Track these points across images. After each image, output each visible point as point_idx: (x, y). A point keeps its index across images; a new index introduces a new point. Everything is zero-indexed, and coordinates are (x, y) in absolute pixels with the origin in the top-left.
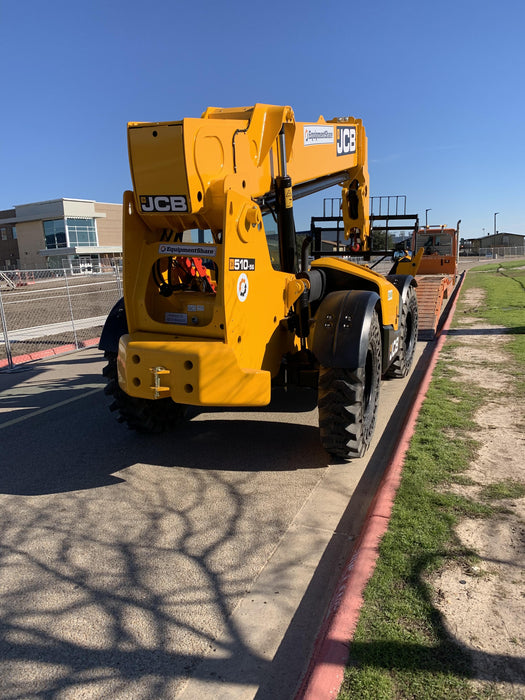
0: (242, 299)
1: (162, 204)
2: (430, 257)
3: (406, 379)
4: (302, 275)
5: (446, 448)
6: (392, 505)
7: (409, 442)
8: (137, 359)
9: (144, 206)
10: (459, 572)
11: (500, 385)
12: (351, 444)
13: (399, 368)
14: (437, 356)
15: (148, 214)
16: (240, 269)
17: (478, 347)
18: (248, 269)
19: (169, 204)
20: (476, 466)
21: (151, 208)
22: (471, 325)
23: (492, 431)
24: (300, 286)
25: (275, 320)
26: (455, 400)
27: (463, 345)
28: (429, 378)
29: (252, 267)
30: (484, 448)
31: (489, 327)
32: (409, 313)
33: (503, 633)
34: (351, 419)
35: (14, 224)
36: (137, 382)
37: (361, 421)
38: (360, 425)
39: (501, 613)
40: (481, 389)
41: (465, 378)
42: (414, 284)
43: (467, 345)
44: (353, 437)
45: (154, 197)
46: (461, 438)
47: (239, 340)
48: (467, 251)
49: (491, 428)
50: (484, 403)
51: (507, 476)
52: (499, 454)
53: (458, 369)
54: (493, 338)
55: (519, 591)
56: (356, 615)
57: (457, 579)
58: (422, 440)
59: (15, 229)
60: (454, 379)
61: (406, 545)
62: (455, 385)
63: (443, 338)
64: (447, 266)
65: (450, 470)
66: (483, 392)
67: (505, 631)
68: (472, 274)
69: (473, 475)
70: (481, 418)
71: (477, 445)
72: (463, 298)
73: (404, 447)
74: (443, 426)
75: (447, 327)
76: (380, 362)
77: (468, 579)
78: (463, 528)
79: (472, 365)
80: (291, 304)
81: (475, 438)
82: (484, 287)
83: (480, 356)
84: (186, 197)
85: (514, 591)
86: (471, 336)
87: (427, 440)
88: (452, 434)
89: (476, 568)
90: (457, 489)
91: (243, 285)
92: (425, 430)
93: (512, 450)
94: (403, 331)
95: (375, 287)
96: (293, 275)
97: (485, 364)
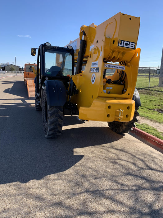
1: (126, 44)
9: (119, 44)
15: (120, 47)
19: (129, 45)
21: (122, 45)
45: (124, 41)
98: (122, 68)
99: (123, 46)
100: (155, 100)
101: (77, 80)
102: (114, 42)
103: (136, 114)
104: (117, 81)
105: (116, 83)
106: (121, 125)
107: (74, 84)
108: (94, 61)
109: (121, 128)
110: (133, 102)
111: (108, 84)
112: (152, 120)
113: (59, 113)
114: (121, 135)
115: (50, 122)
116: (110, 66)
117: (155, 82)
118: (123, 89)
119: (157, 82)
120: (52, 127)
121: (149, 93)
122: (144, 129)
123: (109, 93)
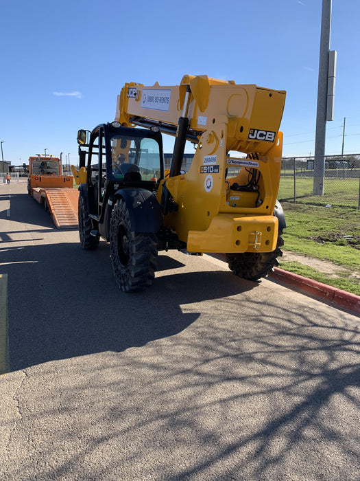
1: (261, 135)
9: (250, 135)
19: (265, 136)
21: (254, 137)
45: (258, 131)
64: (68, 183)
98: (254, 164)
99: (256, 138)
100: (308, 220)
101: (174, 187)
102: (242, 129)
103: (280, 242)
104: (246, 186)
105: (243, 189)
106: (253, 264)
107: (169, 194)
108: (210, 154)
109: (253, 268)
110: (275, 220)
111: (233, 191)
112: (305, 256)
113: (150, 245)
114: (254, 282)
115: (136, 260)
116: (235, 162)
117: (305, 187)
118: (257, 199)
119: (308, 186)
120: (139, 269)
121: (295, 209)
122: (294, 269)
123: (235, 206)
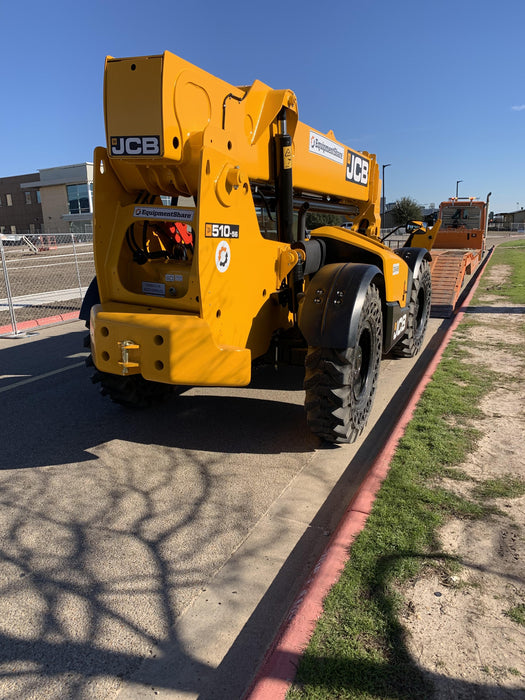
0: (222, 269)
2: (456, 231)
3: (416, 358)
4: (297, 245)
5: (444, 436)
6: (373, 499)
7: (405, 429)
8: (105, 332)
10: (435, 583)
11: (513, 369)
12: (338, 429)
13: (408, 347)
14: (451, 335)
16: (220, 236)
17: (495, 327)
18: (231, 237)
20: (474, 459)
22: (492, 303)
23: (497, 420)
24: (294, 257)
25: (264, 293)
26: (462, 384)
27: (479, 324)
28: (438, 359)
29: (235, 234)
30: (485, 439)
31: (512, 306)
32: (421, 289)
33: (474, 659)
34: (338, 403)
35: (38, 188)
36: (106, 356)
37: (349, 405)
38: (349, 410)
39: (476, 634)
40: (491, 373)
41: (476, 360)
42: (428, 258)
43: (484, 324)
44: (341, 422)
46: (461, 426)
47: (218, 314)
48: (499, 226)
49: (496, 416)
50: (493, 388)
51: (506, 471)
52: (501, 446)
53: (470, 350)
54: (514, 317)
55: (500, 608)
56: (312, 627)
57: (432, 589)
58: (419, 426)
59: (39, 193)
60: (464, 361)
61: (380, 548)
62: (465, 367)
63: (461, 316)
64: (474, 241)
65: (443, 462)
66: (494, 376)
67: (477, 656)
68: (500, 250)
69: (468, 468)
70: (486, 405)
71: (478, 435)
72: (488, 274)
73: (398, 434)
74: (443, 412)
75: (466, 304)
76: (381, 341)
77: (445, 591)
78: (449, 530)
79: (486, 346)
80: (284, 275)
81: (477, 427)
82: (511, 264)
83: (496, 337)
84: (159, 138)
85: (495, 608)
86: (489, 315)
87: (424, 427)
88: (452, 422)
89: (455, 578)
90: (448, 484)
91: (224, 254)
92: (425, 415)
93: (515, 442)
94: (413, 308)
95: (377, 260)
96: (288, 245)
97: (500, 346)
